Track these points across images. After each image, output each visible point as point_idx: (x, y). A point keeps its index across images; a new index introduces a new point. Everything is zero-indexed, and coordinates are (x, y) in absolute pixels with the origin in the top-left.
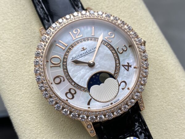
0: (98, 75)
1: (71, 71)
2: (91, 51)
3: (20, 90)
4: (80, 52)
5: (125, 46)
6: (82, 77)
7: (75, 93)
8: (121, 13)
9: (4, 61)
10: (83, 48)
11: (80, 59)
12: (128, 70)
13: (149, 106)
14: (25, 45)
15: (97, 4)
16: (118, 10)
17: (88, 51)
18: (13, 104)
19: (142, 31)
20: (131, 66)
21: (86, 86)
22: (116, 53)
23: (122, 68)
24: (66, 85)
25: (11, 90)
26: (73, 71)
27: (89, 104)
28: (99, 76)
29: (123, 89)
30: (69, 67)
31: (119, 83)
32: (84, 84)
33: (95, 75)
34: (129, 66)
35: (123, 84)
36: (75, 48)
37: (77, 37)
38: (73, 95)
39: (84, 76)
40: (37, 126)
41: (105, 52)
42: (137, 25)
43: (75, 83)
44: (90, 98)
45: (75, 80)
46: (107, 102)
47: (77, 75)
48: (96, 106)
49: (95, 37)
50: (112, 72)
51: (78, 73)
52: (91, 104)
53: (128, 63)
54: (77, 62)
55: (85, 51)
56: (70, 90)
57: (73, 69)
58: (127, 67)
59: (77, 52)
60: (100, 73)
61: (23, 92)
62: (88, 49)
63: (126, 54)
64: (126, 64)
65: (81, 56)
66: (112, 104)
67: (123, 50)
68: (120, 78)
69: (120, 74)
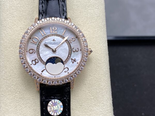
0: (55, 58)
1: (41, 49)
2: (57, 43)
3: (9, 48)
4: (51, 41)
5: (78, 48)
6: (45, 55)
7: (38, 62)
8: (88, 28)
9: (8, 28)
10: (54, 40)
11: (49, 45)
12: (73, 63)
13: (78, 88)
14: (24, 23)
15: (77, 17)
16: (87, 26)
17: (55, 42)
18: (3, 54)
19: (96, 45)
20: (76, 61)
21: (45, 61)
22: (71, 51)
23: (70, 60)
24: (35, 56)
25: (5, 45)
26: (42, 50)
27: (42, 72)
28: (55, 59)
29: (65, 72)
30: (41, 47)
31: (65, 68)
32: (45, 60)
33: (54, 57)
34: (75, 61)
35: (67, 69)
36: (49, 38)
37: (53, 32)
38: (36, 63)
39: (47, 55)
40: (10, 71)
41: (65, 47)
42: (94, 40)
43: (40, 57)
44: (45, 69)
45: (41, 55)
46: (53, 75)
47: (43, 53)
48: (45, 74)
49: (64, 36)
50: (64, 60)
51: (45, 52)
52: (43, 72)
53: (75, 59)
54: (46, 46)
55: (54, 42)
56: (35, 59)
57: (42, 49)
58: (73, 61)
59: (49, 40)
60: (57, 57)
61: (11, 49)
62: (56, 41)
63: (76, 54)
64: (74, 59)
65: (51, 43)
66: (55, 77)
67: (76, 51)
68: (66, 66)
69: (68, 63)
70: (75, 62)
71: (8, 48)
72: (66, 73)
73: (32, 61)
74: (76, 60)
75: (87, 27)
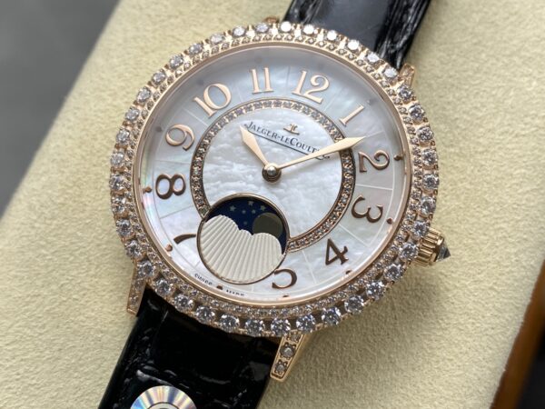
0: (263, 208)
1: (222, 146)
2: (301, 149)
3: (114, 95)
4: (279, 128)
5: (381, 209)
6: (225, 178)
7: (179, 194)
8: (482, 153)
12: (328, 263)
14: (218, 24)
15: (453, 85)
16: (481, 140)
17: (294, 142)
18: (78, 108)
19: (482, 237)
20: (344, 261)
21: (212, 203)
22: (345, 204)
23: (322, 247)
25: (102, 79)
26: (221, 149)
27: (179, 240)
28: (262, 212)
29: (274, 286)
30: (224, 135)
31: (280, 268)
32: (213, 195)
33: (258, 202)
34: (341, 257)
35: (288, 278)
36: (282, 111)
37: (306, 94)
39: (232, 180)
40: (71, 188)
41: (325, 179)
42: (485, 212)
43: (201, 175)
44: (195, 231)
45: (207, 168)
46: (217, 276)
47: (220, 164)
48: (186, 259)
49: (343, 129)
50: (294, 233)
51: (228, 162)
52: (182, 244)
53: (346, 250)
55: (291, 137)
56: (176, 177)
57: (225, 145)
58: (333, 255)
59: (273, 123)
60: (270, 208)
61: (115, 103)
62: (300, 139)
64: (341, 249)
65: (273, 138)
66: (220, 288)
67: (367, 215)
68: (294, 261)
69: (305, 253)
70: (339, 261)
71: (110, 95)
72: (276, 291)
73: (161, 178)
74: (346, 256)
75: (479, 143)
